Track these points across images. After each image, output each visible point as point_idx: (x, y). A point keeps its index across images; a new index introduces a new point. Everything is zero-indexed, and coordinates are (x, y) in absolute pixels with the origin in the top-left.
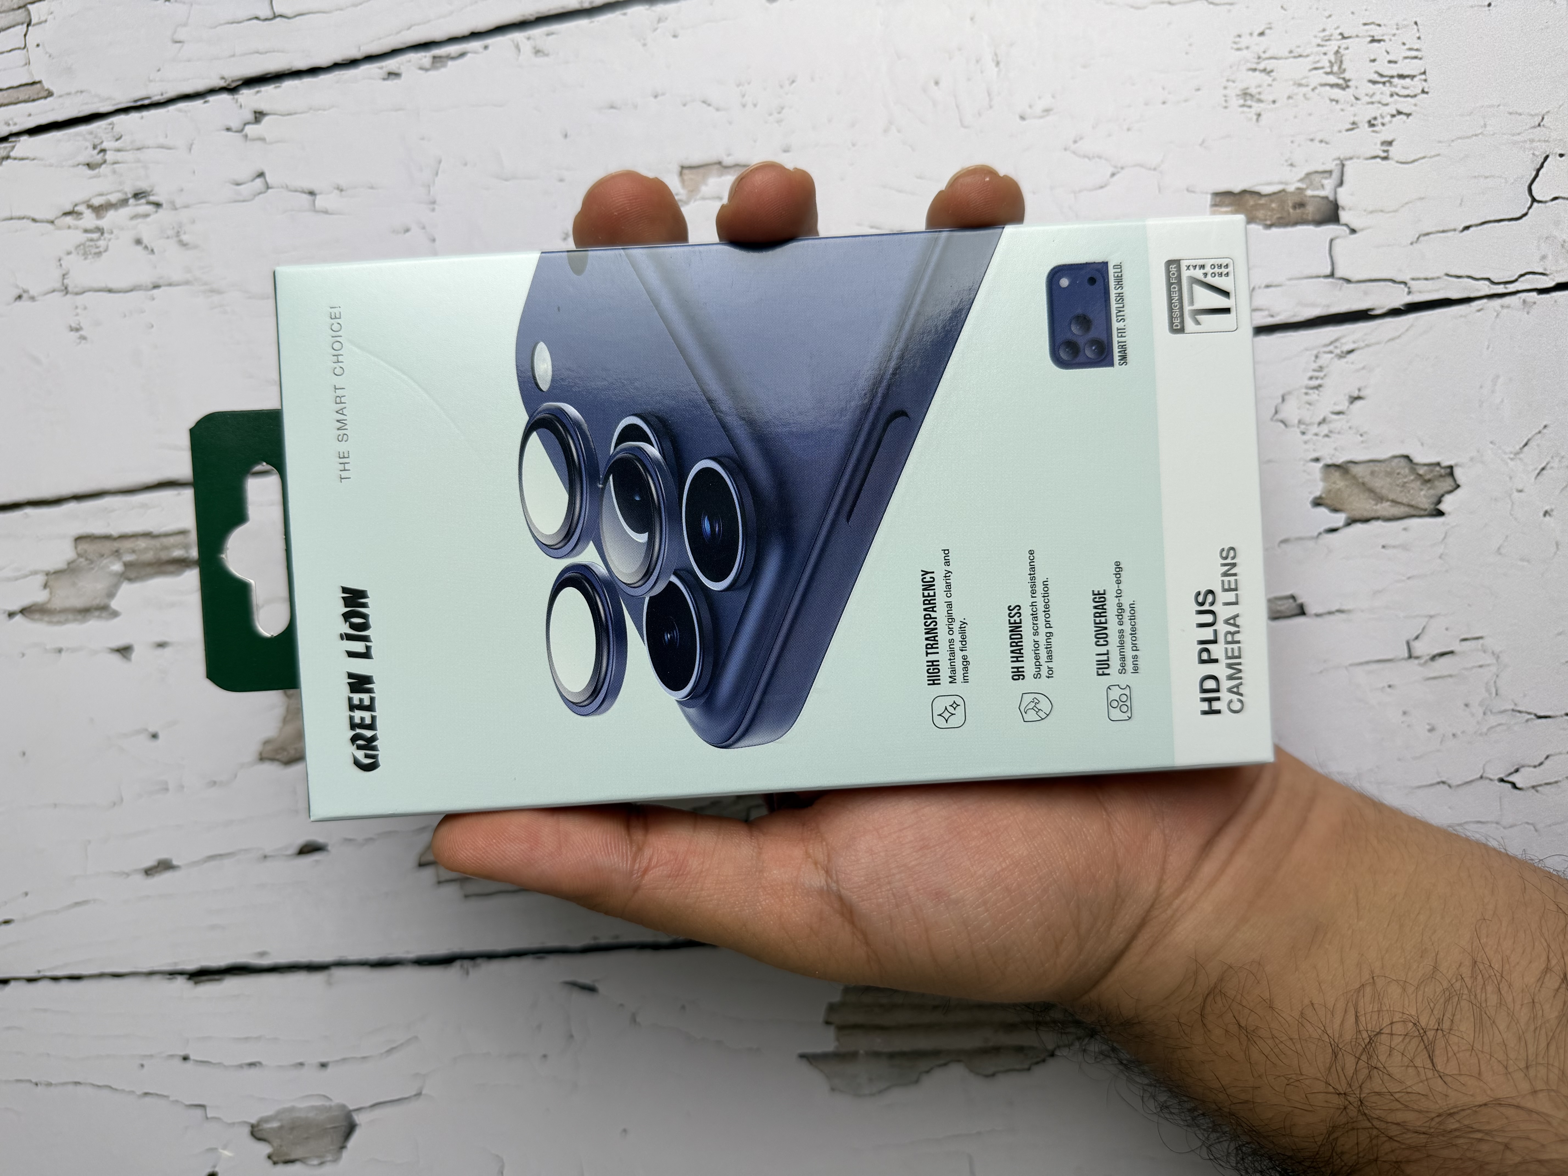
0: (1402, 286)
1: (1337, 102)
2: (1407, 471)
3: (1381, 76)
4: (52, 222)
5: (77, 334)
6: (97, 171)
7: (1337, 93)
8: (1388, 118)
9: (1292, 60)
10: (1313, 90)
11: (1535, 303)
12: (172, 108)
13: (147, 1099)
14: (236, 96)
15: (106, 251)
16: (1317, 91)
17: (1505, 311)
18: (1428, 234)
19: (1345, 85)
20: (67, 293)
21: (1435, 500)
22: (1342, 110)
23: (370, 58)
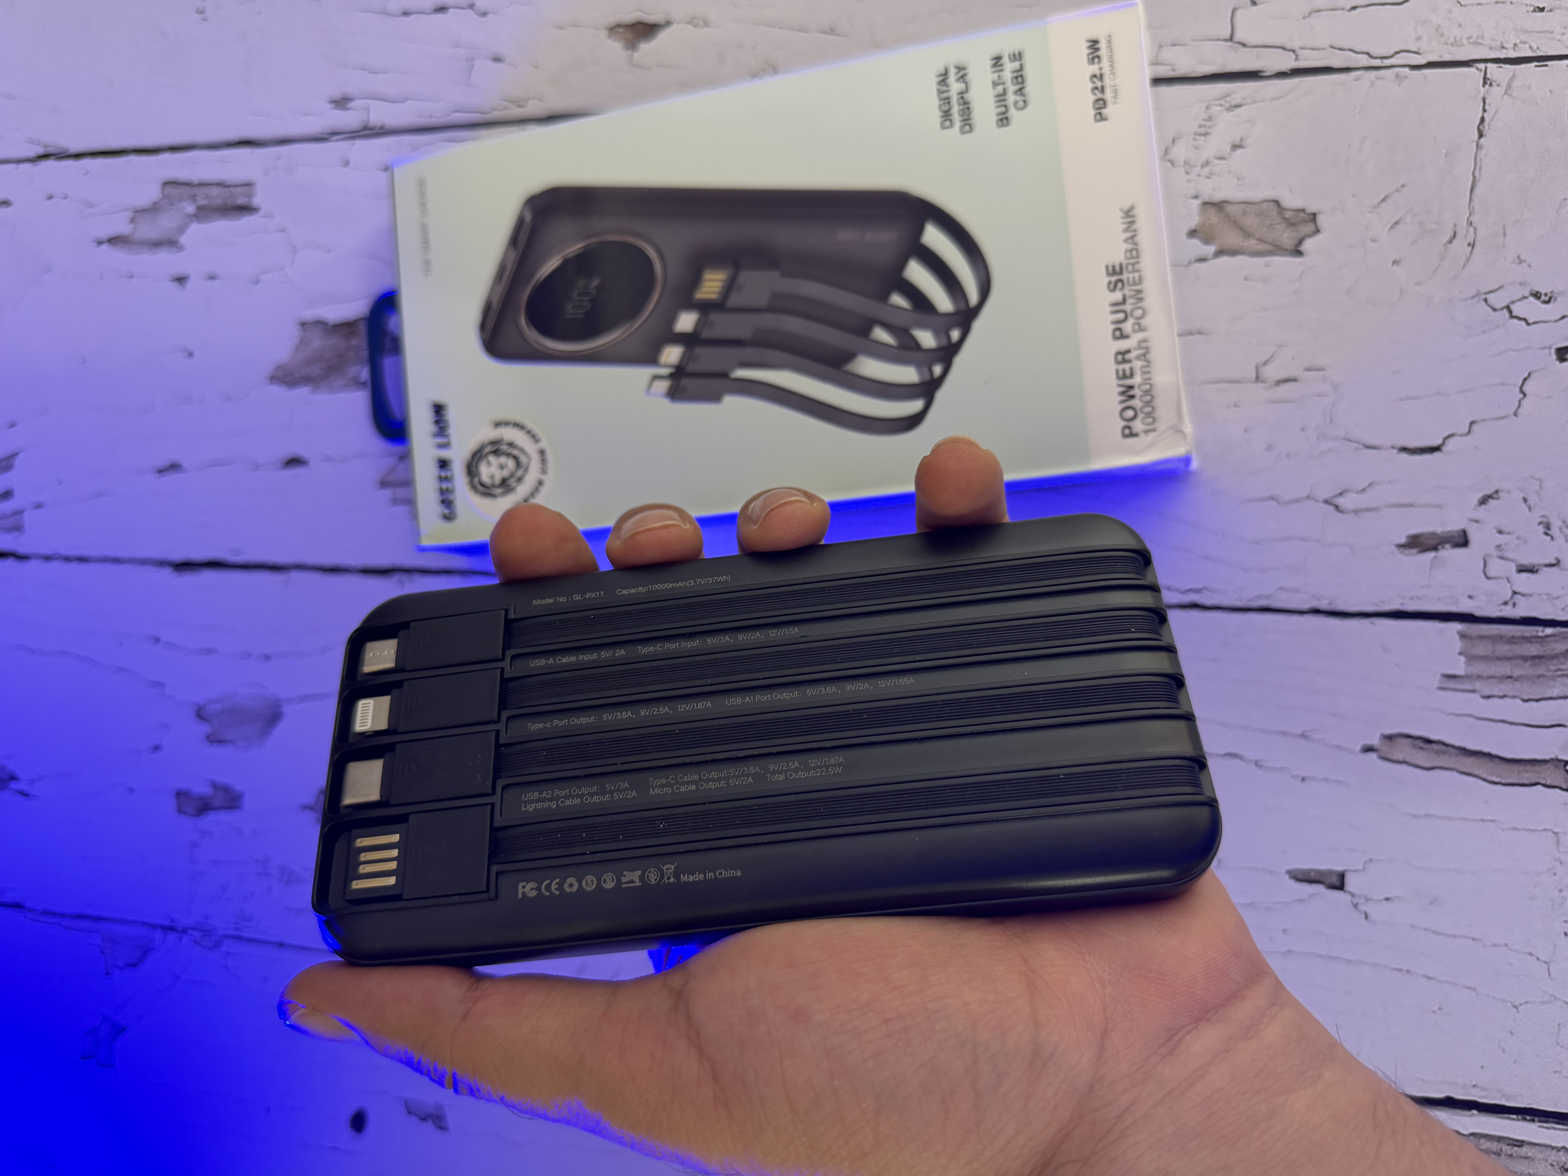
0: (1291, 53)
2: (1274, 214)
5: (201, 16)
11: (1406, 77)
17: (1379, 82)
21: (1296, 242)
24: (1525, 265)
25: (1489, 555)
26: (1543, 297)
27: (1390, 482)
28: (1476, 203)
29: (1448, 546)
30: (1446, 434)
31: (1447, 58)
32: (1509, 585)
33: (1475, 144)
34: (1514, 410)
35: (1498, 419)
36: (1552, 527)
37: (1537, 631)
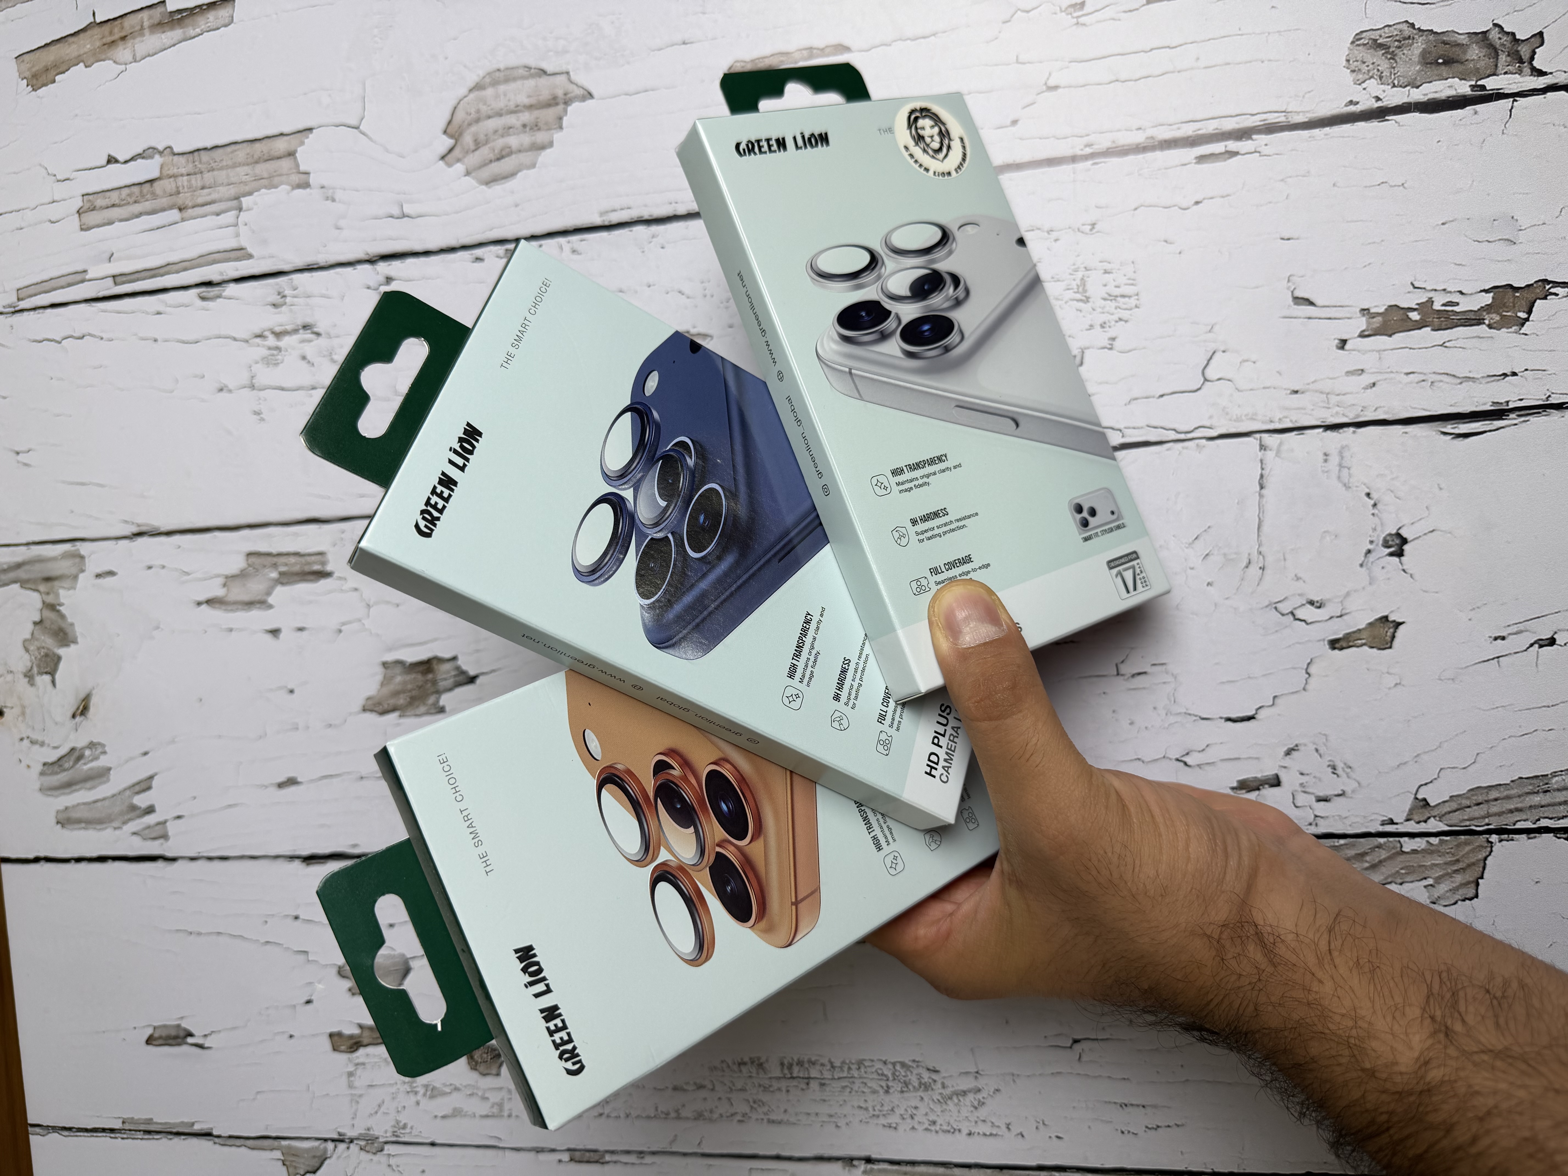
0: (1120, 431)
1: (1081, 311)
3: (1110, 295)
4: (247, 341)
5: (258, 417)
6: (279, 309)
7: (1081, 305)
8: (1113, 323)
9: (1053, 283)
10: (1066, 302)
11: (1204, 446)
12: (332, 272)
13: (268, 947)
14: (375, 266)
15: (282, 363)
16: (1068, 304)
17: (1185, 451)
18: (1136, 399)
19: (1087, 300)
20: (254, 389)
22: (1084, 317)
23: (464, 247)
24: (1301, 581)
25: (1296, 791)
26: (1316, 604)
27: (1221, 743)
28: (1263, 538)
29: (1266, 786)
30: (1258, 707)
31: (1233, 430)
32: (1311, 811)
33: (1257, 494)
34: (1303, 686)
35: (1293, 693)
36: (1337, 768)
37: (1334, 842)
